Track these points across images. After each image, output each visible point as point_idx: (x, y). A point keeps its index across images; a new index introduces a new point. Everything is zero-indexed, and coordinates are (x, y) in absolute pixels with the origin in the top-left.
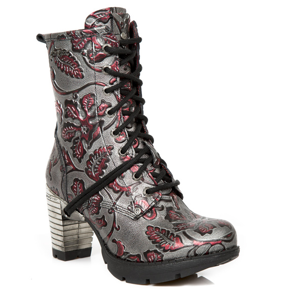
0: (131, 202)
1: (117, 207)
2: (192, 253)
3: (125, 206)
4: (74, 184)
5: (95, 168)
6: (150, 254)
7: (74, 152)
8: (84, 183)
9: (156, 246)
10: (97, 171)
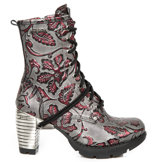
0: (91, 114)
1: (83, 117)
2: (134, 137)
3: (88, 116)
4: (50, 108)
5: (65, 97)
6: (112, 141)
7: (49, 89)
8: (57, 106)
9: (114, 136)
10: (66, 99)
